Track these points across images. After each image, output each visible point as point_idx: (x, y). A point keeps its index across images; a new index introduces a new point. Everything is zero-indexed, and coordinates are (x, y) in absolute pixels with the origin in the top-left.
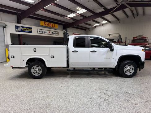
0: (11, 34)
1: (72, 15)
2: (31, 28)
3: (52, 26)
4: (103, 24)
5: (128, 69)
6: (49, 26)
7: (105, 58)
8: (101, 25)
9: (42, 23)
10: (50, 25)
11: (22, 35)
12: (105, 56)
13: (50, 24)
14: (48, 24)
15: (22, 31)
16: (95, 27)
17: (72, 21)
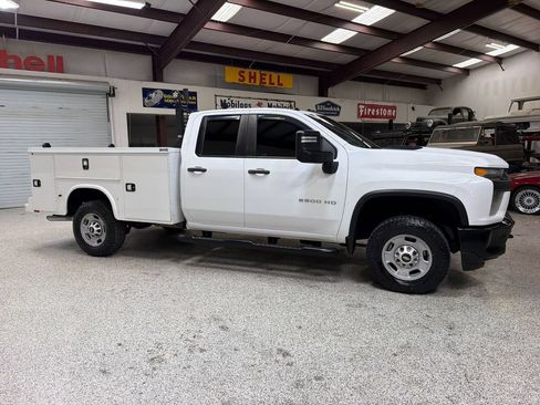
0: (128, 114)
1: (339, 36)
2: (194, 94)
3: (271, 83)
4: (499, 60)
5: (401, 254)
6: (258, 83)
7: (301, 200)
8: (491, 63)
9: (232, 74)
10: (261, 79)
11: (163, 117)
12: (300, 193)
13: (261, 75)
14: (252, 77)
15: (162, 104)
16: (467, 71)
17: (348, 58)
